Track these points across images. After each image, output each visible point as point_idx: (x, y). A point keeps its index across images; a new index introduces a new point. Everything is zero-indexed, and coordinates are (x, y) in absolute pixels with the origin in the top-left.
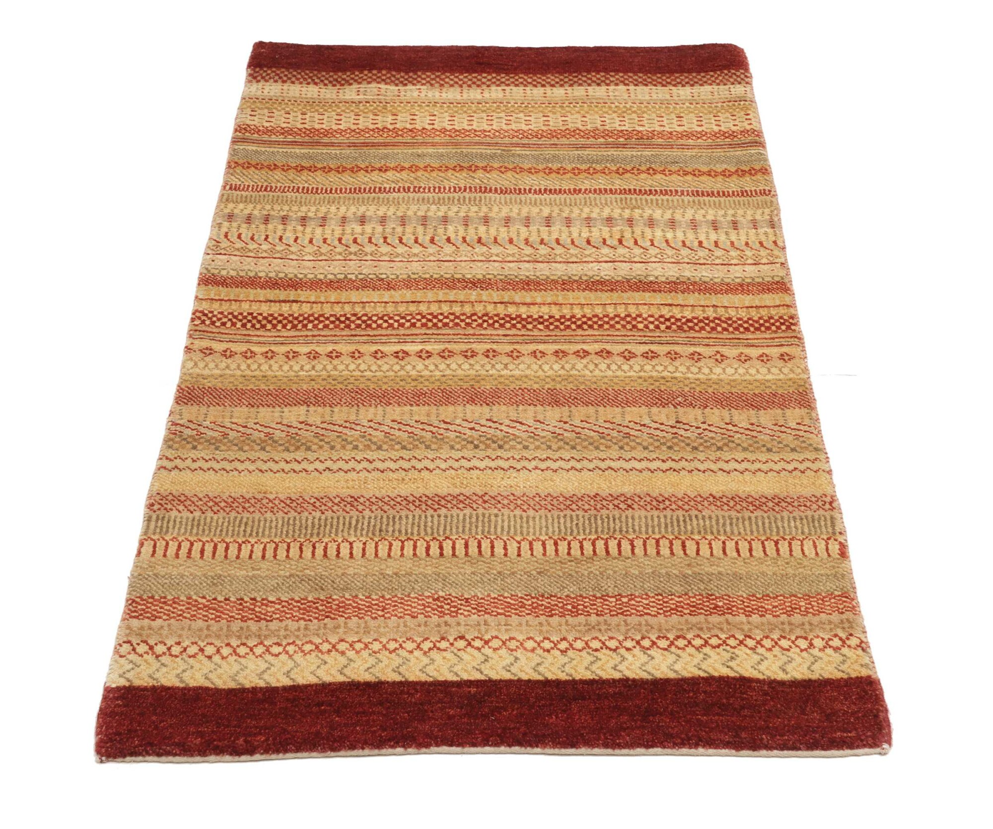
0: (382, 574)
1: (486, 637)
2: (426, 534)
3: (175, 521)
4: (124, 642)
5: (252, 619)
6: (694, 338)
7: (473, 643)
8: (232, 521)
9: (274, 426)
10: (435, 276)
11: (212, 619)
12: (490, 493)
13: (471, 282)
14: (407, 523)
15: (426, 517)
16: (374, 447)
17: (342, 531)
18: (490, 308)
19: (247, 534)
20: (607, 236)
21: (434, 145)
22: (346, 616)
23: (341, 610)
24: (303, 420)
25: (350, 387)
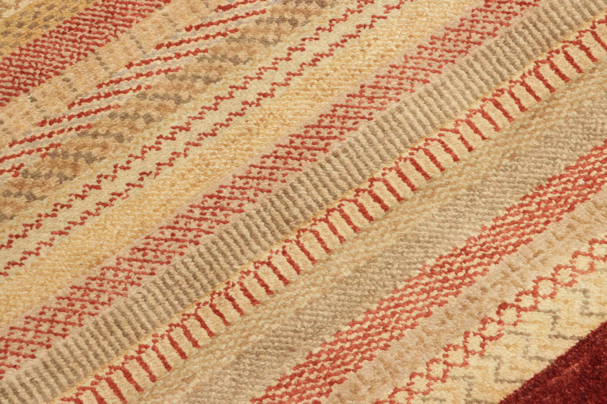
0: (341, 281)
1: (530, 286)
2: (343, 191)
3: (23, 385)
7: (522, 305)
8: (96, 333)
9: (10, 152)
12: (368, 83)
14: (307, 190)
15: (322, 167)
17: (242, 251)
19: (134, 337)
22: (351, 367)
23: (338, 362)
24: (41, 120)
25: (53, 25)
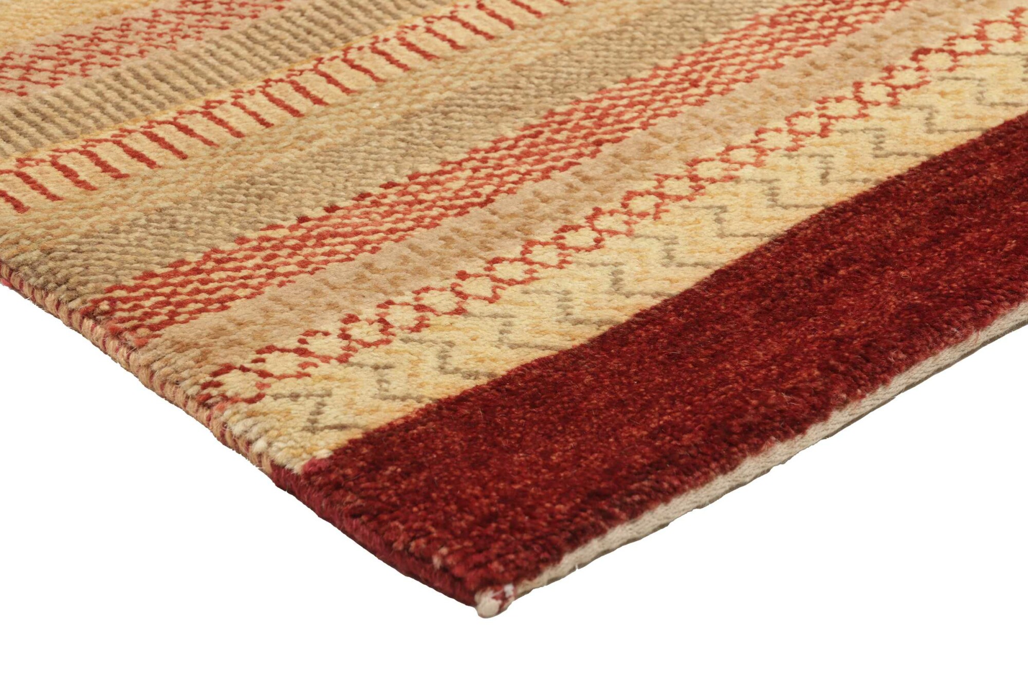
1: (969, 31)
4: (215, 374)
5: (443, 215)
7: (957, 49)
8: (117, 85)
11: (355, 252)
19: (193, 92)
22: (636, 124)
23: (610, 120)
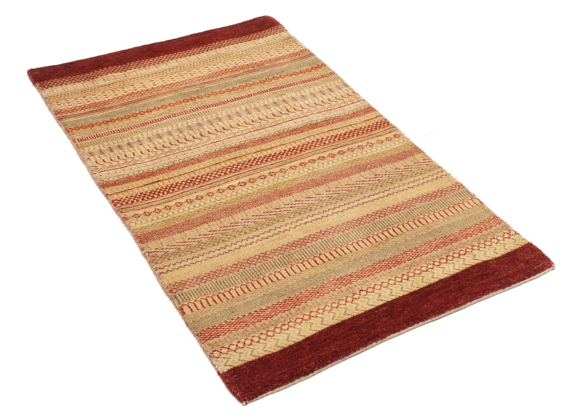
0: (304, 279)
1: (372, 286)
2: (310, 256)
3: (189, 293)
4: (213, 351)
5: (263, 319)
6: (353, 140)
7: (368, 291)
8: (216, 284)
9: (198, 237)
10: (217, 150)
11: (245, 326)
12: (323, 230)
13: (237, 147)
14: (297, 255)
15: (303, 250)
16: (254, 230)
17: (271, 269)
18: (255, 155)
19: (229, 286)
20: (280, 110)
21: (164, 94)
22: (304, 302)
23: (300, 300)
24: (210, 230)
25: (220, 209)
